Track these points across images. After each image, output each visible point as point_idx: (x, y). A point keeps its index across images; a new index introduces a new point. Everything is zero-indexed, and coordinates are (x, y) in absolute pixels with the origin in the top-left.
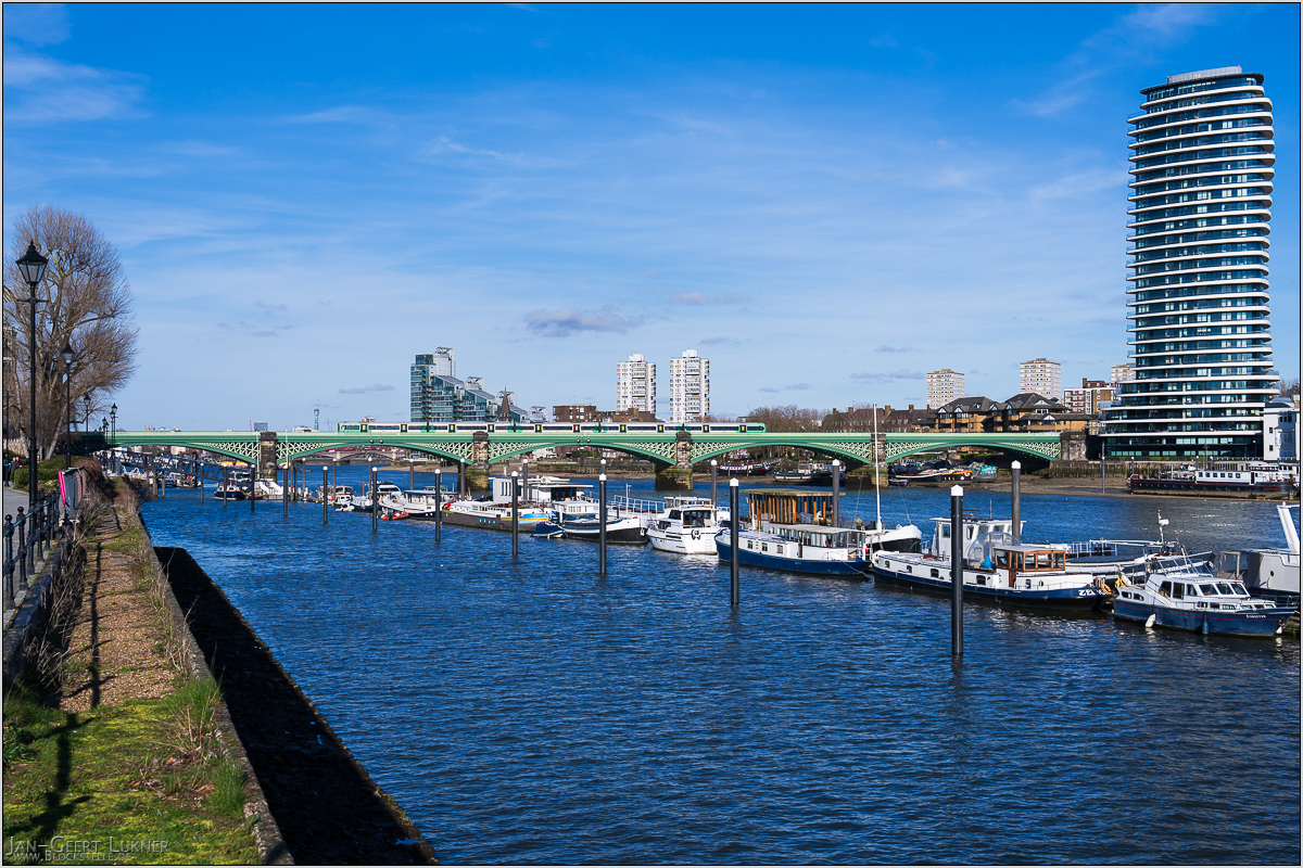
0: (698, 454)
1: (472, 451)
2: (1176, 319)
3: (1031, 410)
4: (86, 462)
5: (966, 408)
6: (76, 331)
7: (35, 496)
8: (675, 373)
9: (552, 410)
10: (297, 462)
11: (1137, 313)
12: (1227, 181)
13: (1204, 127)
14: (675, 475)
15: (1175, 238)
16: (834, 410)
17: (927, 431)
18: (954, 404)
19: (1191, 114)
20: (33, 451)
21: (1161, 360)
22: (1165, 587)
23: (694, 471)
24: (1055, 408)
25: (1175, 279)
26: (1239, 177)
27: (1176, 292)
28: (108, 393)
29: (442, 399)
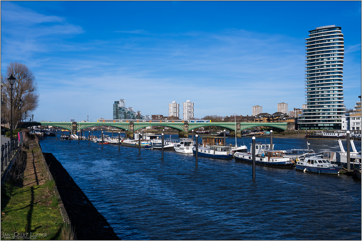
0: (190, 128)
1: (129, 127)
2: (318, 92)
3: (280, 116)
4: (25, 130)
5: (262, 116)
6: (23, 95)
7: (12, 139)
8: (184, 106)
9: (151, 116)
10: (82, 130)
11: (308, 91)
12: (332, 56)
13: (325, 41)
14: (184, 134)
15: (318, 71)
16: (227, 116)
17: (252, 122)
18: (259, 115)
19: (322, 37)
20: (11, 127)
21: (314, 103)
22: (309, 161)
23: (189, 133)
24: (286, 116)
25: (318, 81)
26: (335, 54)
27: (318, 85)
28: (31, 112)
29: (122, 113)
